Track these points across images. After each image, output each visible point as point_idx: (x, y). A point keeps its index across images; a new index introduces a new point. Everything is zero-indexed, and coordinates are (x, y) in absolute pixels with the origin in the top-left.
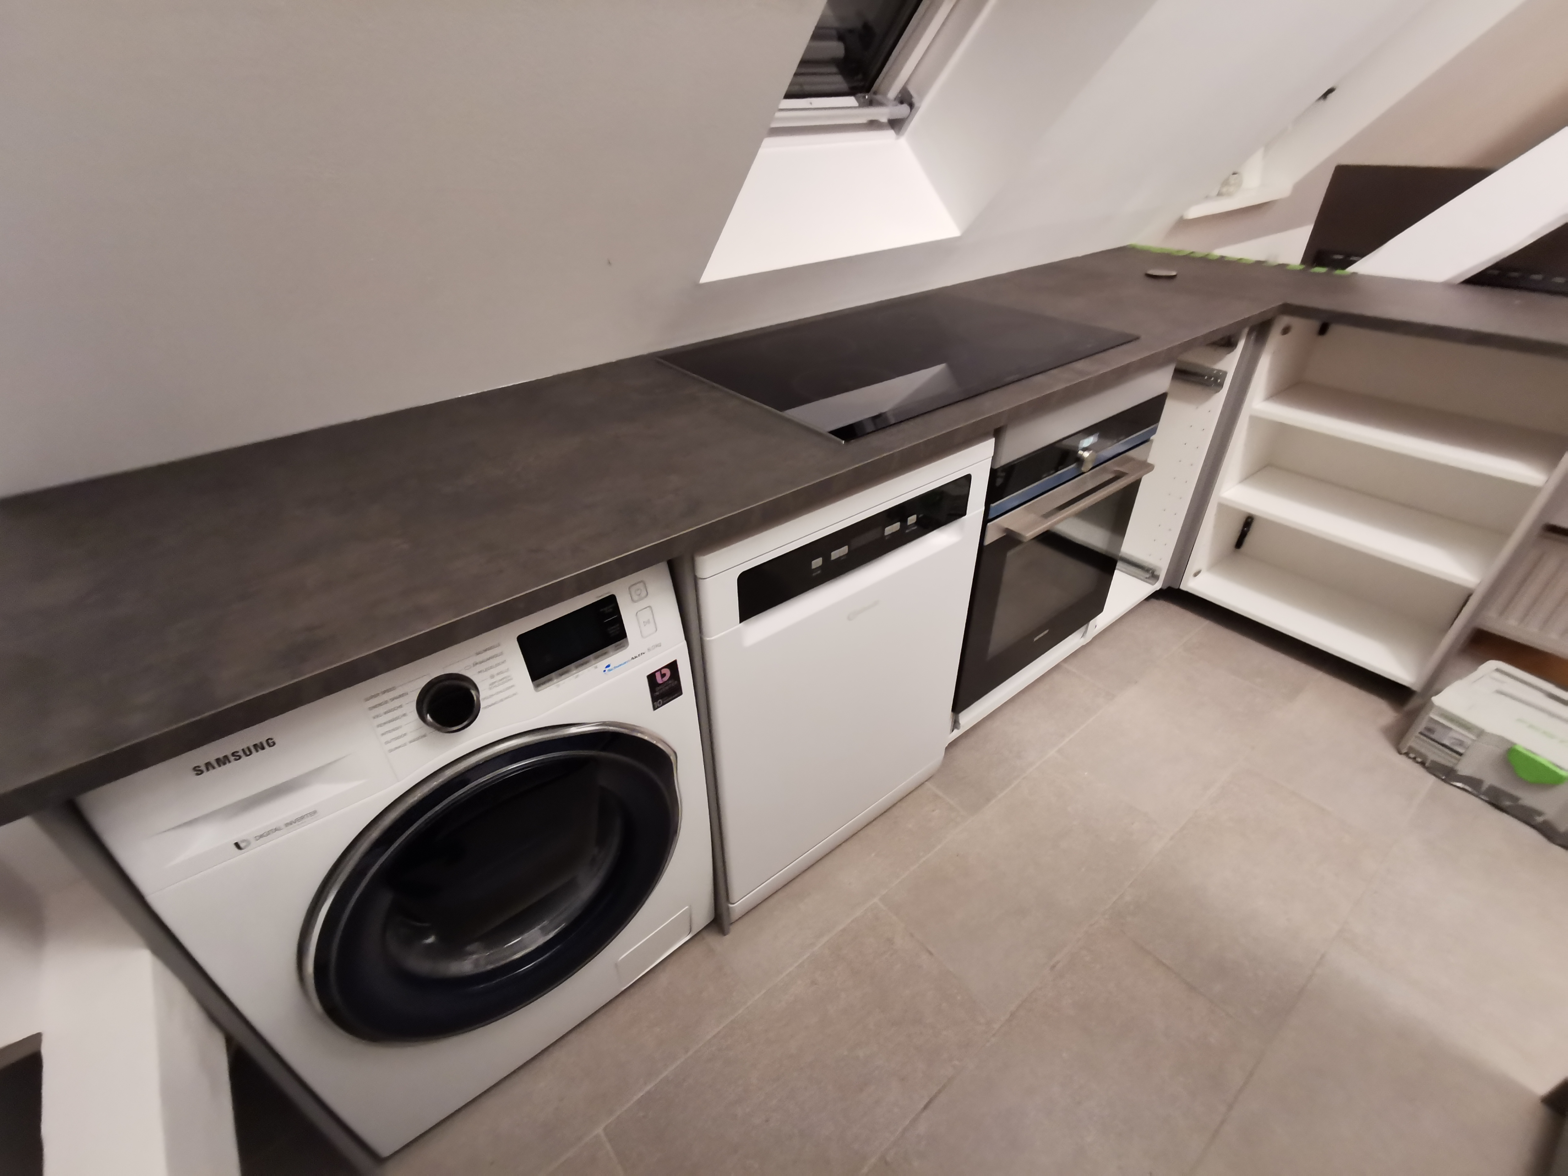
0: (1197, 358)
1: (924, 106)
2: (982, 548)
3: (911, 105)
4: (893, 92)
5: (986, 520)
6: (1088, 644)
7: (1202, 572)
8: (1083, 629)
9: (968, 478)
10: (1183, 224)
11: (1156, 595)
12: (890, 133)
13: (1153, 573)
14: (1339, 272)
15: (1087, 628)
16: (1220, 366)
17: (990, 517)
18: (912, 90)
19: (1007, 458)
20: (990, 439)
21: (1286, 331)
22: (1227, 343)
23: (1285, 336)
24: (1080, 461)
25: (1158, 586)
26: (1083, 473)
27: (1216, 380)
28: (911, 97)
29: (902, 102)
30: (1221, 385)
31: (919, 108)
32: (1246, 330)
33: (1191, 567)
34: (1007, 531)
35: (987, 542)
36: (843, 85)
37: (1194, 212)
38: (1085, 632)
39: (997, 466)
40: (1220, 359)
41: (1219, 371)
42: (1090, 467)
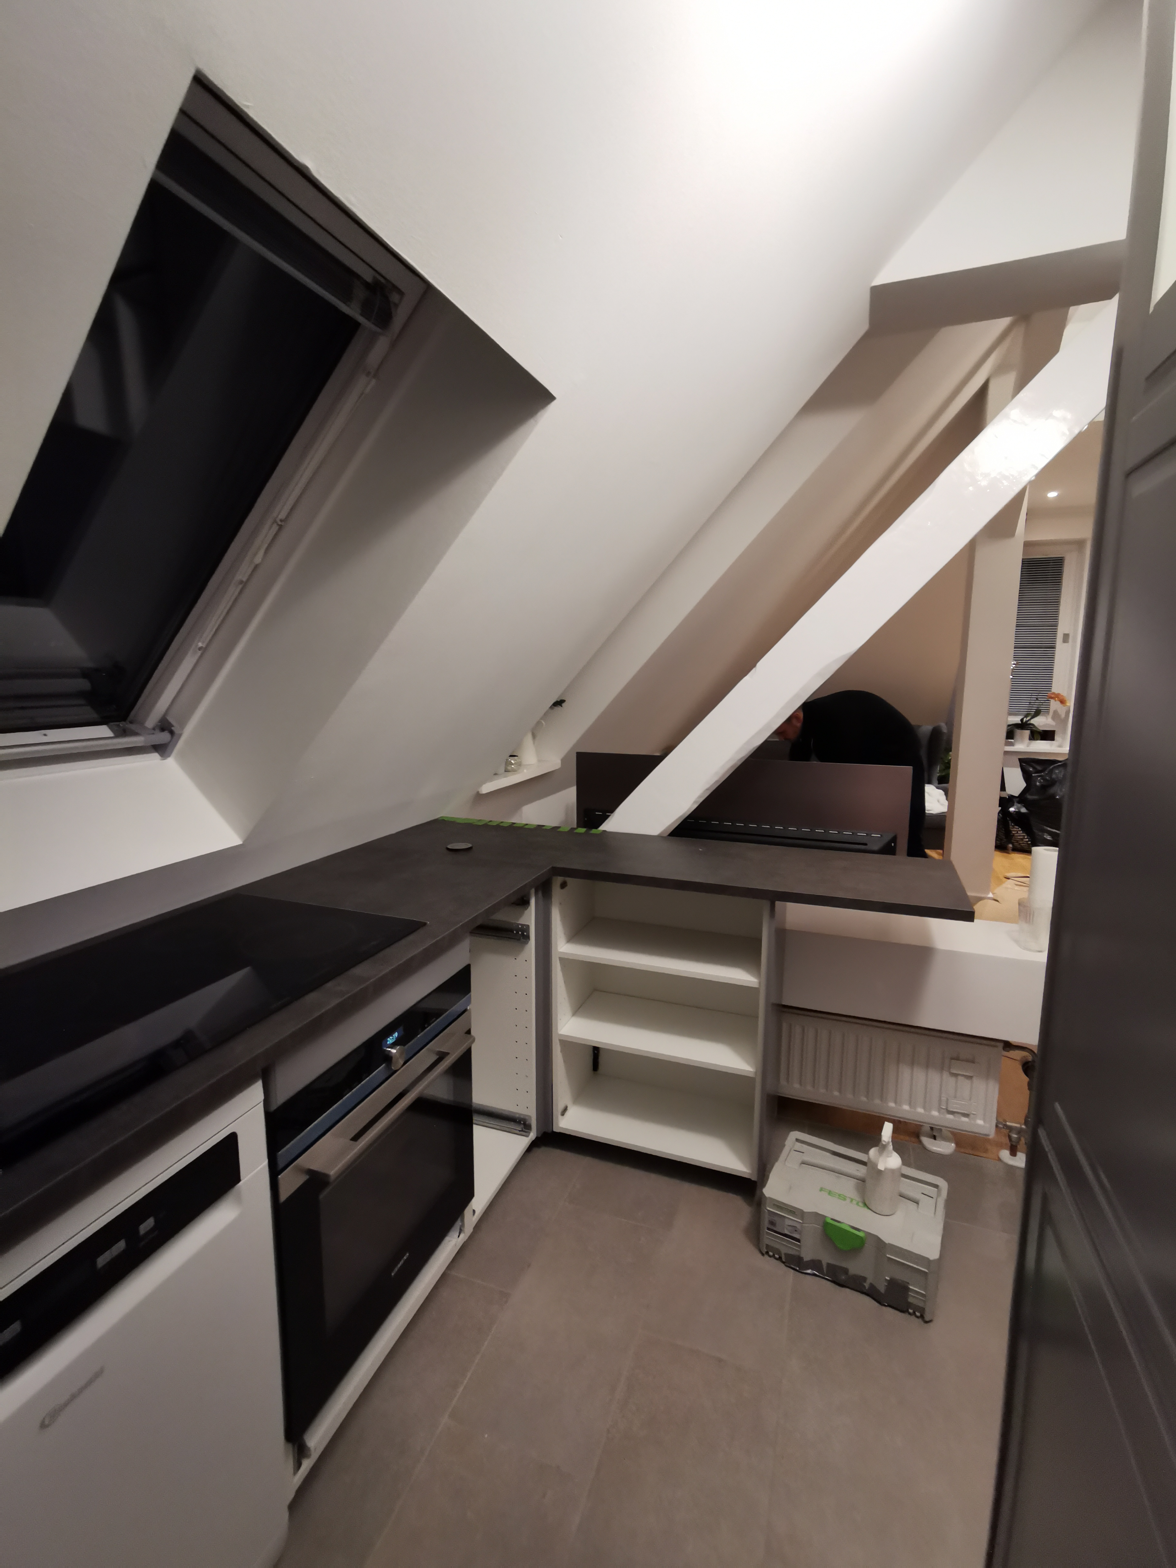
0: (503, 917)
1: (188, 731)
2: (278, 1209)
3: (172, 733)
4: (151, 721)
5: (275, 1171)
6: (471, 1237)
7: (568, 1108)
8: (458, 1223)
9: (232, 1140)
10: (479, 798)
11: (533, 1145)
12: (155, 756)
13: (525, 1124)
14: (594, 831)
15: (463, 1221)
16: (522, 921)
17: (281, 1165)
18: (171, 719)
19: (283, 1095)
20: (256, 1082)
21: (563, 885)
22: (523, 902)
23: (564, 889)
24: (388, 1058)
25: (533, 1135)
26: (396, 1071)
27: (523, 934)
28: (171, 725)
29: (163, 730)
30: (527, 937)
31: (180, 735)
32: (533, 891)
33: (558, 1106)
34: (311, 1173)
35: (284, 1196)
36: (94, 716)
37: (486, 788)
38: (463, 1225)
39: (273, 1107)
40: (521, 915)
41: (523, 925)
42: (402, 1063)
